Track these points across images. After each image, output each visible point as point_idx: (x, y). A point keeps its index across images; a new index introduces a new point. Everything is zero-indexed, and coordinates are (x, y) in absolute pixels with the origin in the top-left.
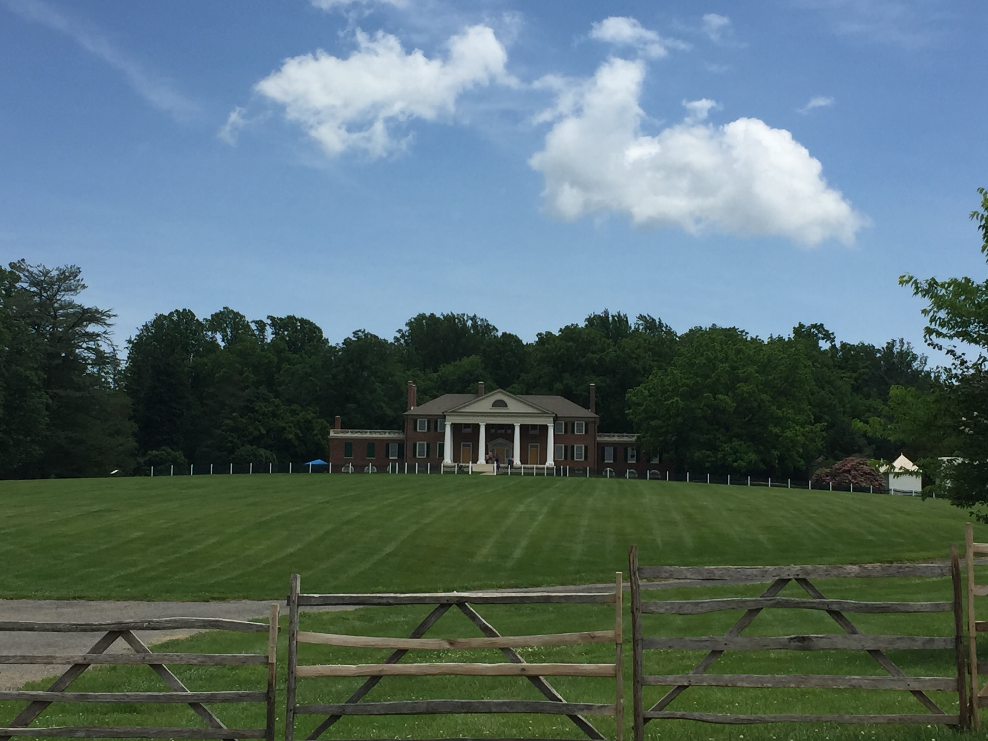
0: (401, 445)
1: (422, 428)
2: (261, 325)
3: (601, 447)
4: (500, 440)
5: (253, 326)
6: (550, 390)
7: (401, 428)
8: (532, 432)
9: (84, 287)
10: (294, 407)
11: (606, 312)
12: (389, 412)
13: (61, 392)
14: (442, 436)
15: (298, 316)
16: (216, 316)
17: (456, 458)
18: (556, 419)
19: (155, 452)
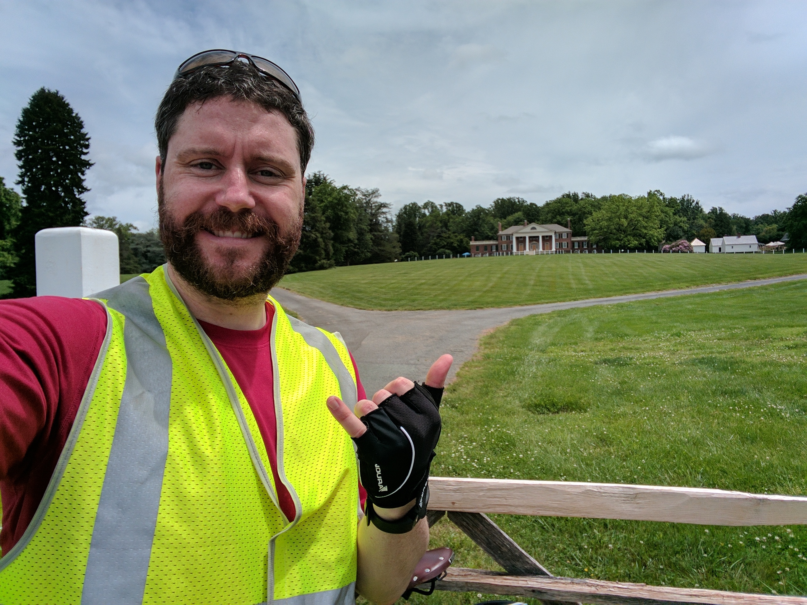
0: (497, 246)
1: (504, 239)
2: (441, 206)
3: (573, 243)
4: (534, 242)
5: (439, 207)
6: (551, 222)
7: (497, 240)
8: (546, 238)
9: (380, 195)
10: (456, 234)
11: (569, 192)
12: (490, 234)
13: (376, 233)
14: (512, 242)
15: (454, 202)
16: (425, 204)
17: (518, 250)
18: (555, 233)
19: (408, 253)
